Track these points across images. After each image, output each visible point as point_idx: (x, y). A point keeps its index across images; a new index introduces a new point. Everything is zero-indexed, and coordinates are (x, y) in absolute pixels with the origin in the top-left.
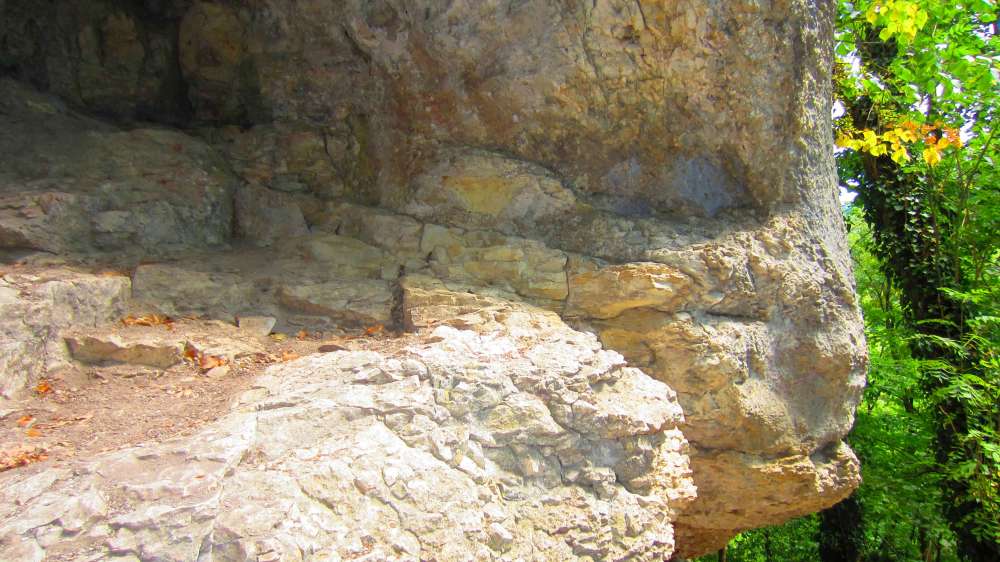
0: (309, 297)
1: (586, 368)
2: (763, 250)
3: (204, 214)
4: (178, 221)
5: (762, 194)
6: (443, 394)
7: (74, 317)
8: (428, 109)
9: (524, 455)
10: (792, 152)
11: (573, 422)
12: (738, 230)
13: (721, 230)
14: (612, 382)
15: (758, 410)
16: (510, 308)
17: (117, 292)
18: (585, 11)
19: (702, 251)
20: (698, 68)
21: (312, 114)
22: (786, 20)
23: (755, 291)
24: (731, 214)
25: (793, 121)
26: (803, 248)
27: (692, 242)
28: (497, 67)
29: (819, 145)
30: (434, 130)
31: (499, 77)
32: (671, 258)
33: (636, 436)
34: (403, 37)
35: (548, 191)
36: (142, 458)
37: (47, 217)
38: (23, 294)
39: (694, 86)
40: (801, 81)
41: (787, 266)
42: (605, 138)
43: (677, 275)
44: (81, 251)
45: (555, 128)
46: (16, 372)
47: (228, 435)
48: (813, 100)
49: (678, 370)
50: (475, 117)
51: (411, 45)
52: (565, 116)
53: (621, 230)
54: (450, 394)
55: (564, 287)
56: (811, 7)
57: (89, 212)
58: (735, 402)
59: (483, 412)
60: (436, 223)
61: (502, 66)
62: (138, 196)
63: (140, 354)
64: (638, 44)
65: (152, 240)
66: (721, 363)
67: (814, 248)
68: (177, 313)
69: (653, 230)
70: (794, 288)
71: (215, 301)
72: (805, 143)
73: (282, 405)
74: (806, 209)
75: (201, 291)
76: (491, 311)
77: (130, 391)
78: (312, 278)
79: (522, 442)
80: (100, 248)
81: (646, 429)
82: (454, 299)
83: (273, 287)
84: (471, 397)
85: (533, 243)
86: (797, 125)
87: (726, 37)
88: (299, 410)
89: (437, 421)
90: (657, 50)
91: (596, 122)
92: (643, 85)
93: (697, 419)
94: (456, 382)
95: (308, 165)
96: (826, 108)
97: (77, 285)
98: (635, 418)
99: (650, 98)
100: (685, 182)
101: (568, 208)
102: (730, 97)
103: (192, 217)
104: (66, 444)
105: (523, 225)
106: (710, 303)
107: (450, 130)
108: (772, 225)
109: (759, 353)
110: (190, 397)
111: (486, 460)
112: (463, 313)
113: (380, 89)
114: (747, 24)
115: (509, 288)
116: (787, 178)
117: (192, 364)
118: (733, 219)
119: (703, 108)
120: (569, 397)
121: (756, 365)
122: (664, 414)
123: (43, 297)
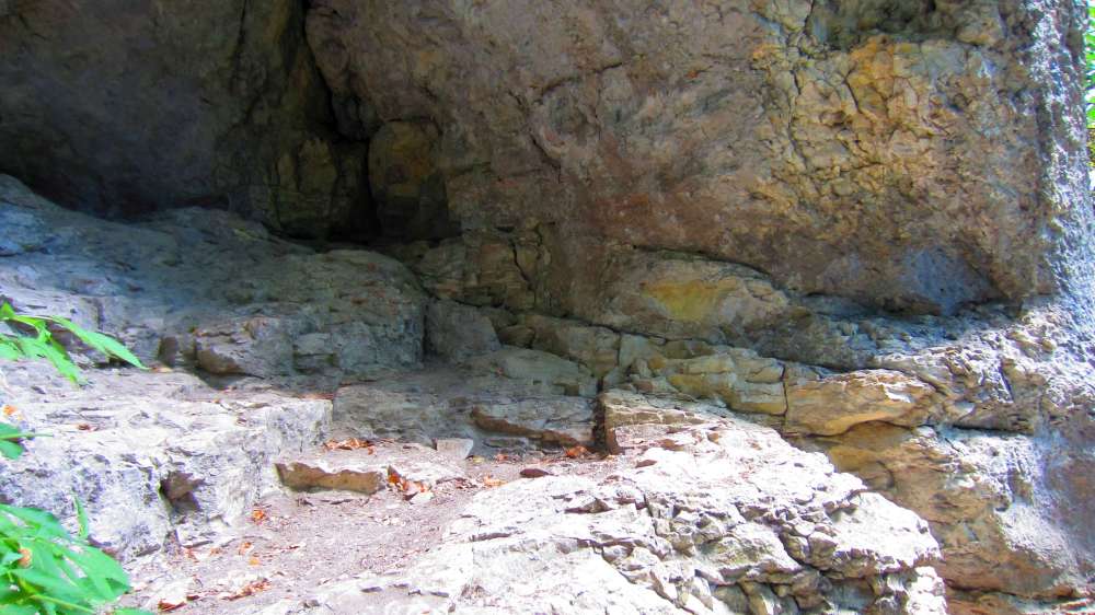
0: (506, 417)
1: (820, 494)
2: (1018, 351)
3: (397, 333)
4: (373, 341)
5: (1012, 286)
6: (664, 525)
7: (283, 442)
8: (622, 214)
9: (756, 595)
10: (1044, 236)
11: (810, 557)
12: (985, 329)
13: (963, 329)
14: (850, 510)
15: (1027, 542)
16: (724, 426)
17: (321, 416)
18: (789, 101)
19: (943, 355)
20: (923, 150)
21: (501, 226)
22: (1025, 88)
23: (1013, 399)
24: (974, 310)
25: (1043, 200)
26: (1069, 346)
27: (929, 345)
28: (695, 165)
29: (1078, 225)
30: (629, 235)
31: (698, 176)
32: (906, 364)
33: (885, 575)
34: (593, 142)
35: (757, 294)
36: (366, 591)
37: (255, 342)
38: (241, 421)
39: (919, 170)
40: (1049, 156)
41: (1050, 369)
42: (819, 234)
43: (915, 383)
44: (284, 375)
45: (762, 225)
46: (236, 499)
47: (446, 568)
48: (1065, 174)
49: (925, 495)
50: (673, 218)
51: (602, 149)
52: (772, 212)
53: (844, 334)
54: (671, 525)
55: (780, 399)
56: (1054, 71)
57: (292, 336)
58: (997, 532)
59: (708, 545)
60: (635, 333)
61: (699, 164)
62: (335, 318)
63: (346, 480)
64: (851, 130)
65: (350, 362)
66: (977, 486)
67: (1084, 345)
68: (375, 436)
69: (881, 332)
70: (1062, 394)
71: (411, 424)
72: (1060, 224)
73: (496, 536)
74: (1068, 301)
75: (398, 412)
76: (702, 429)
77: (339, 519)
78: (508, 396)
79: (753, 579)
80: (301, 371)
81: (896, 566)
82: (661, 417)
83: (469, 407)
84: (694, 528)
85: (745, 352)
86: (1048, 205)
87: (954, 114)
88: (514, 541)
89: (658, 554)
90: (873, 135)
91: (808, 216)
92: (860, 174)
93: (951, 552)
94: (677, 511)
95: (498, 277)
96: (1082, 182)
97: (286, 409)
98: (883, 553)
99: (868, 186)
100: (916, 277)
101: (780, 312)
102: (963, 179)
103: (386, 336)
104: (285, 573)
105: (730, 333)
106: (956, 414)
107: (646, 234)
108: (1027, 322)
109: (1023, 473)
110: (398, 526)
111: (714, 600)
112: (671, 431)
113: (570, 196)
114: (977, 97)
115: (720, 403)
116: (1041, 267)
117: (395, 490)
118: (977, 316)
119: (932, 194)
120: (804, 528)
121: (1020, 489)
122: (916, 548)
123: (258, 423)
